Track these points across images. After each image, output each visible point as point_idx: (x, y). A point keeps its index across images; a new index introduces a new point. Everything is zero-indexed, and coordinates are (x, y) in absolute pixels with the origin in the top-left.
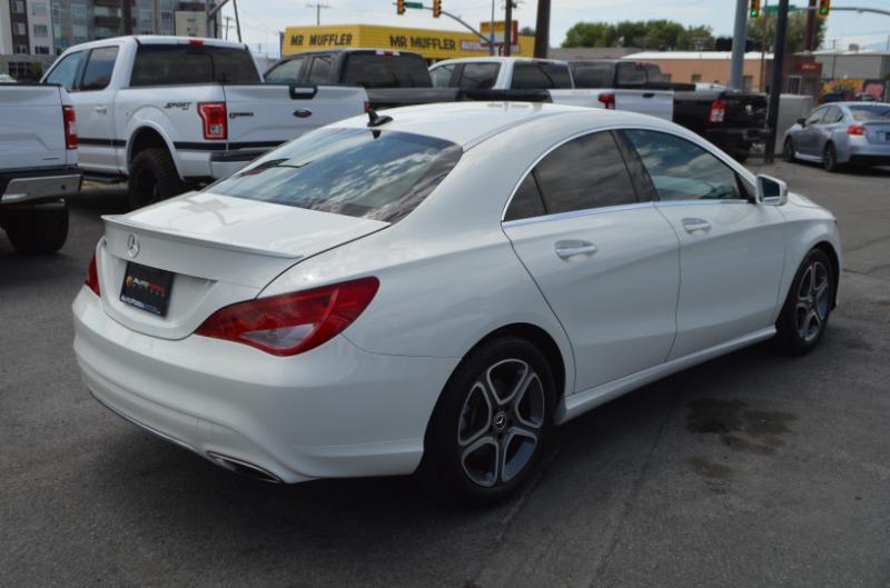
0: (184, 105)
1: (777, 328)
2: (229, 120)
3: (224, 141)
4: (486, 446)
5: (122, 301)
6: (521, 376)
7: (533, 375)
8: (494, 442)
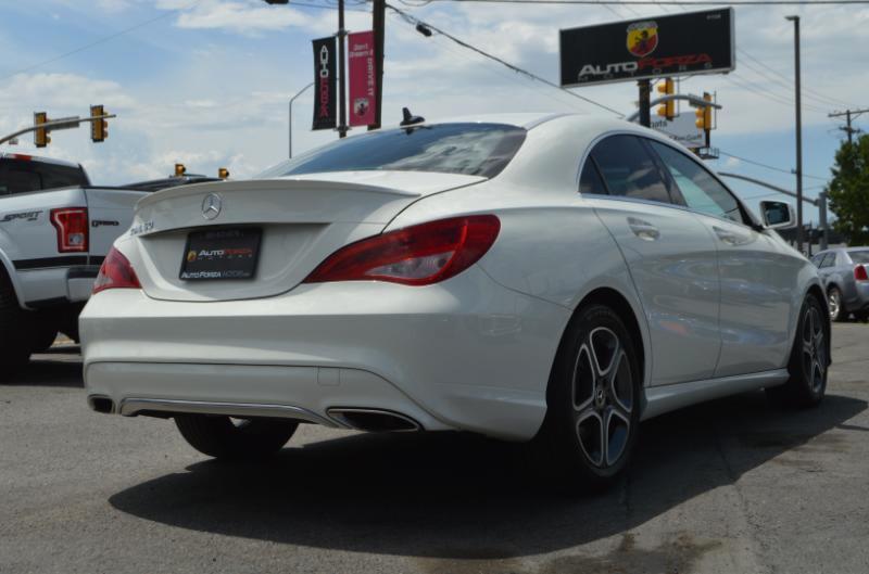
0: (31, 216)
1: (789, 371)
2: (91, 229)
3: (85, 254)
4: (593, 417)
5: (184, 279)
6: (613, 350)
7: (622, 352)
8: (597, 415)
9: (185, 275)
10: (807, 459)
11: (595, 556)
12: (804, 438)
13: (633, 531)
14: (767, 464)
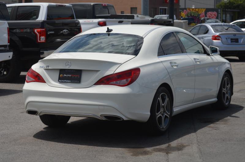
1: (217, 98)
4: (160, 116)
5: (60, 82)
6: (166, 99)
7: (168, 99)
8: (162, 116)
9: (60, 81)
10: (216, 126)
11: (162, 148)
12: (218, 120)
13: (170, 143)
14: (206, 127)
